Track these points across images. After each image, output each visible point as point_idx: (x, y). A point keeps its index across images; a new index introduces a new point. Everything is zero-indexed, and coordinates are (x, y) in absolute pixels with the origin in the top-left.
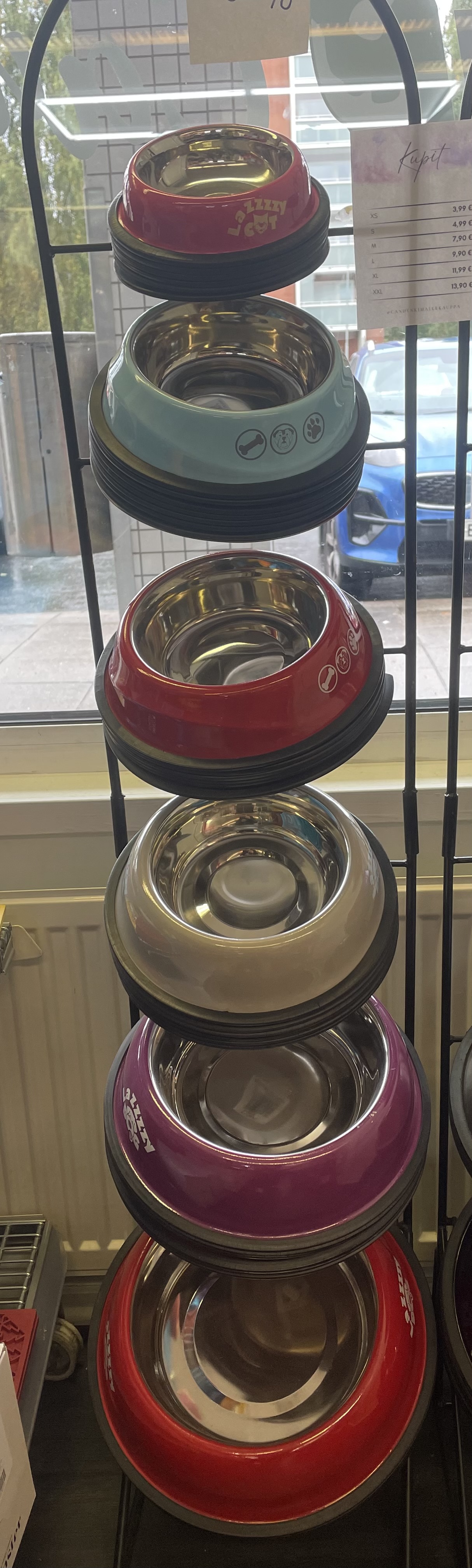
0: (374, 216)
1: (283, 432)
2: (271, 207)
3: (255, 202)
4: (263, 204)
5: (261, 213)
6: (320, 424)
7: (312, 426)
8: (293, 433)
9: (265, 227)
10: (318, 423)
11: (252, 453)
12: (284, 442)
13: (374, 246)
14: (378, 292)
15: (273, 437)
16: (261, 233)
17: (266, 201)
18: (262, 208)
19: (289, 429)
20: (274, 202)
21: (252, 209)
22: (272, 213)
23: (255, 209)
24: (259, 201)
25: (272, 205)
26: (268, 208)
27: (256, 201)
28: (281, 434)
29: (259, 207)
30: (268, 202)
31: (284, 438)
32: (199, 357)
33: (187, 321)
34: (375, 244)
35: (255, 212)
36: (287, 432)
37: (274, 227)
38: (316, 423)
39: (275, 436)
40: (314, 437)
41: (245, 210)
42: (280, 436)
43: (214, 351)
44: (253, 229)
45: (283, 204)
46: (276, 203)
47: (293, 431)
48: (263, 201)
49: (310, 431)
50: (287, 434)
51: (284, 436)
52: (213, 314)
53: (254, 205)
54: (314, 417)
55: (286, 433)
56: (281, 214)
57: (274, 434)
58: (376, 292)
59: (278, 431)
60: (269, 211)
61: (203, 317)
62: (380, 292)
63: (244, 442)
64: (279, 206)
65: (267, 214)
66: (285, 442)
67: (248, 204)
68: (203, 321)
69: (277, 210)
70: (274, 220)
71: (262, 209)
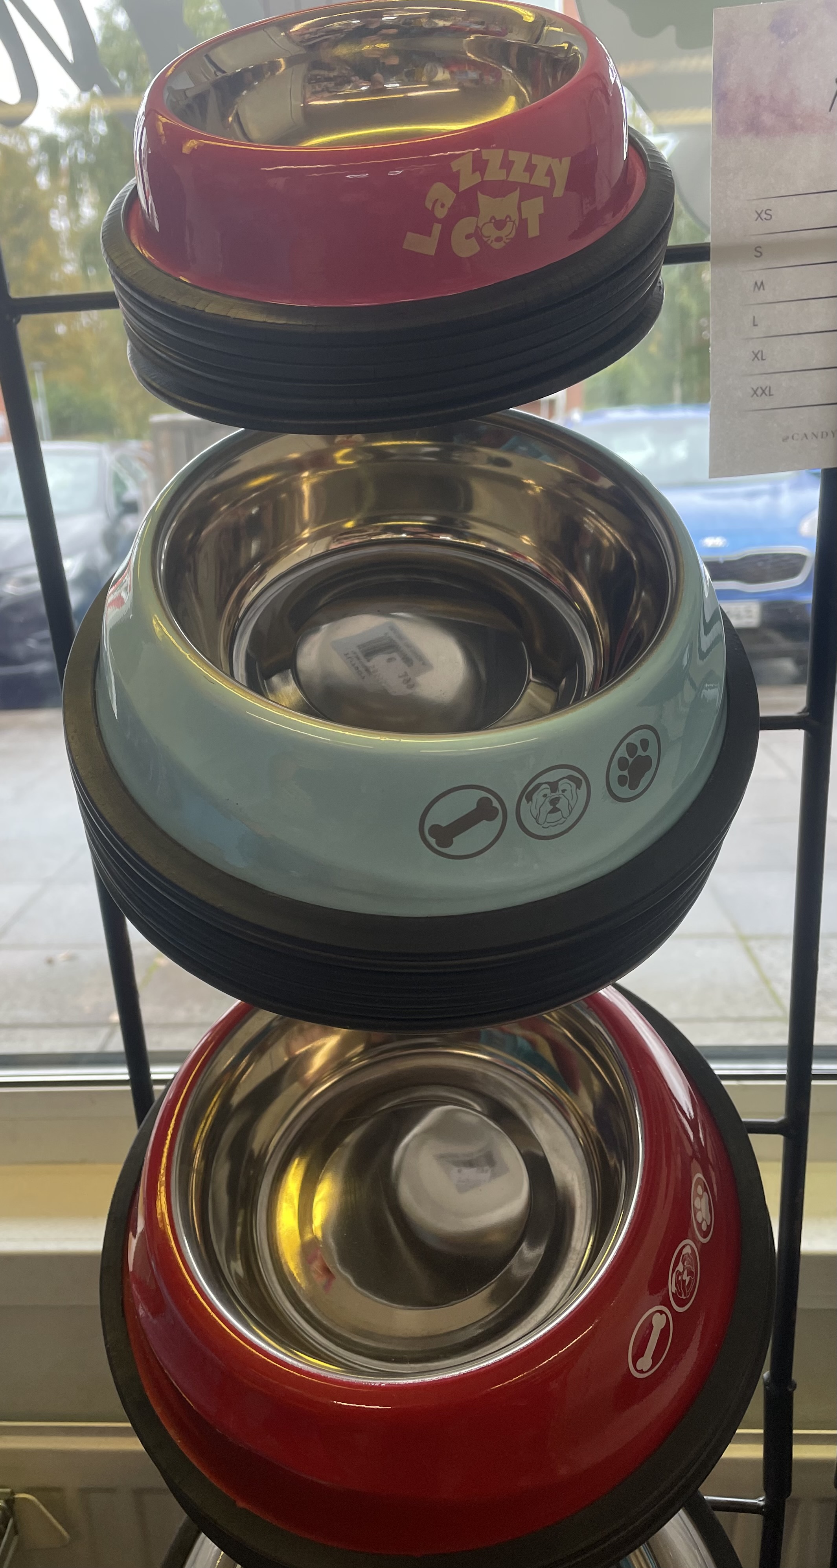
0: (764, 216)
1: (554, 786)
2: (528, 174)
3: (484, 158)
4: (507, 165)
5: (499, 189)
6: (652, 752)
7: (631, 760)
8: (578, 787)
9: (509, 231)
10: (645, 750)
11: (462, 843)
12: (555, 810)
13: (759, 286)
14: (764, 392)
15: (524, 800)
16: (497, 246)
17: (513, 155)
18: (501, 175)
19: (570, 778)
20: (536, 159)
21: (477, 178)
22: (528, 192)
23: (482, 177)
24: (494, 156)
25: (530, 168)
26: (518, 175)
27: (486, 154)
28: (548, 791)
29: (494, 173)
30: (519, 158)
31: (554, 802)
32: (334, 546)
33: (299, 466)
34: (762, 283)
35: (484, 187)
36: (562, 785)
37: (534, 231)
38: (640, 752)
39: (529, 799)
40: (633, 787)
41: (452, 180)
42: (545, 796)
43: (371, 532)
44: (477, 235)
45: (562, 168)
46: (542, 162)
47: (579, 779)
48: (506, 155)
49: (626, 773)
50: (564, 791)
51: (555, 795)
52: (369, 445)
53: (479, 165)
54: (634, 739)
55: (561, 788)
56: (555, 195)
57: (528, 794)
58: (759, 392)
59: (539, 785)
60: (522, 185)
61: (339, 454)
62: (767, 392)
63: (442, 815)
64: (550, 173)
65: (516, 195)
66: (559, 810)
67: (463, 164)
68: (340, 462)
69: (546, 183)
70: (534, 208)
71: (504, 177)
